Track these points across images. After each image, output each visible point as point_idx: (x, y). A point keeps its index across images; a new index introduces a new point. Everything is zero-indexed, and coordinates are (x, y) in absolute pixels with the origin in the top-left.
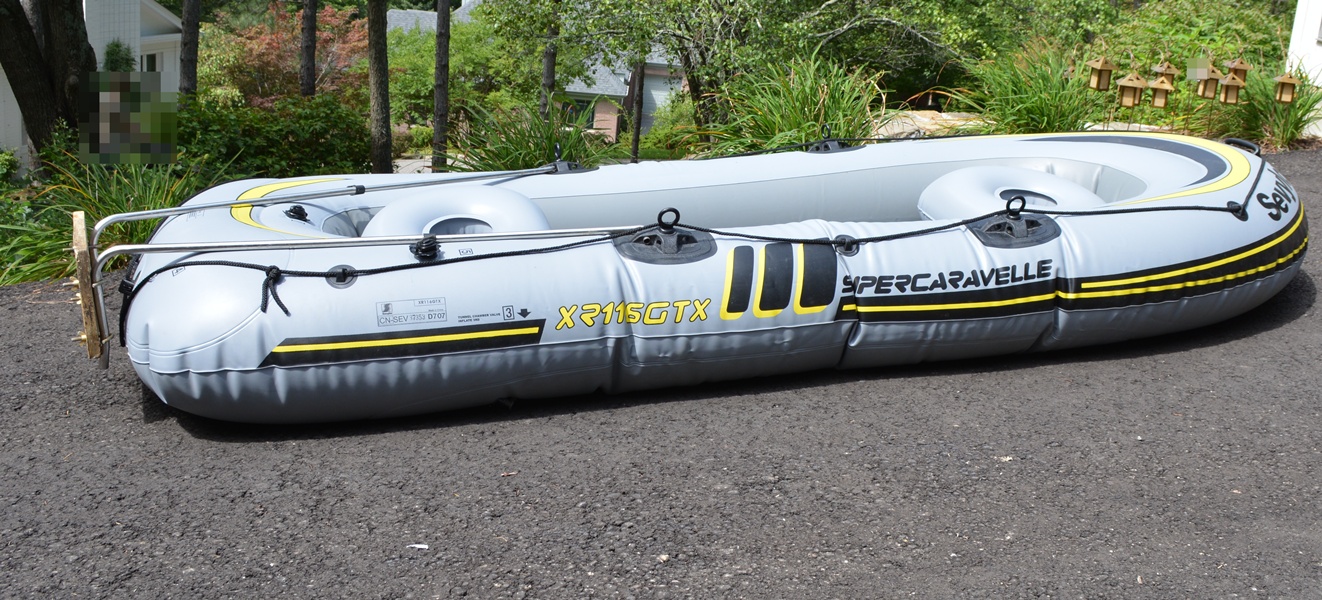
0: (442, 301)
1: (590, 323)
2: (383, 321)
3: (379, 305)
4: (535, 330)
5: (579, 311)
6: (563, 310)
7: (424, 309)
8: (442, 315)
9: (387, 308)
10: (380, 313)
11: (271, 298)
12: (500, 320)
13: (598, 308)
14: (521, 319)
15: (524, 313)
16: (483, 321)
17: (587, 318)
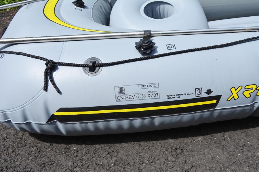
0: (157, 85)
1: (248, 96)
2: (119, 98)
3: (116, 88)
4: (214, 102)
5: (243, 89)
6: (233, 90)
7: (145, 91)
8: (157, 95)
9: (121, 90)
10: (117, 94)
11: (49, 82)
12: (193, 97)
13: (254, 87)
14: (206, 95)
15: (209, 92)
16: (182, 98)
17: (247, 94)
